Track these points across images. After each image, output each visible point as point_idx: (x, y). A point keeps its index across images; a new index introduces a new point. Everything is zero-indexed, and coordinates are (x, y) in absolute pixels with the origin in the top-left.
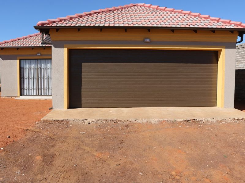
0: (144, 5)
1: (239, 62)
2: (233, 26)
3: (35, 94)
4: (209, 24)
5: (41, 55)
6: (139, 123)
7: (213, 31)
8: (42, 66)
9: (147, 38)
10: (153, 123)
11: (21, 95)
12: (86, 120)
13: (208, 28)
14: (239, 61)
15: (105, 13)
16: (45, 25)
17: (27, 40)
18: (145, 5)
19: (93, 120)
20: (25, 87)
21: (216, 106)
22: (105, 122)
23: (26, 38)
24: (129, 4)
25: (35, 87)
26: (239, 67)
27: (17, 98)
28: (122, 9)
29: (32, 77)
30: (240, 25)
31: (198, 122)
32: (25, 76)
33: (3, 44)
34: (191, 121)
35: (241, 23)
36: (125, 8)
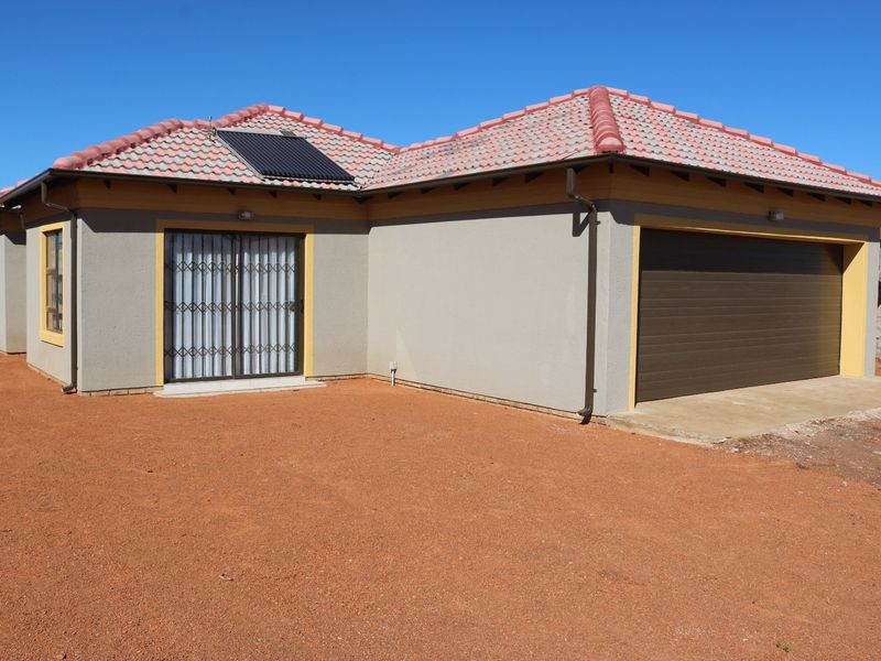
3: (218, 374)
5: (255, 219)
20: (179, 346)
21: (838, 373)
25: (218, 345)
29: (208, 301)
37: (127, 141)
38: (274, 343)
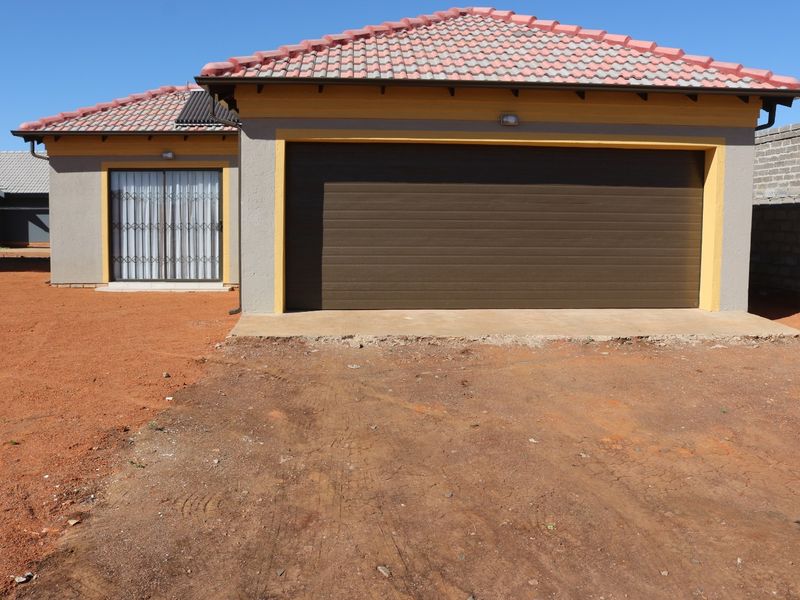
0: (491, 11)
1: (764, 183)
2: (748, 82)
3: (155, 277)
4: (682, 74)
5: (175, 158)
6: (496, 347)
7: (692, 95)
8: (178, 192)
9: (511, 115)
10: (531, 344)
11: (112, 279)
12: (351, 337)
13: (678, 88)
14: (765, 179)
15: (384, 39)
16: (227, 74)
17: (128, 110)
18: (495, 13)
19: (371, 338)
20: (125, 255)
21: (698, 307)
22: (402, 343)
23: (124, 105)
24: (447, 9)
25: (155, 255)
26: (763, 199)
27: (100, 289)
28: (430, 25)
29: (147, 222)
30: (767, 79)
31: (652, 343)
32: (124, 222)
33: (59, 121)
34: (634, 342)
35: (771, 73)
36: (437, 22)
37: (117, 102)
38: (201, 255)
